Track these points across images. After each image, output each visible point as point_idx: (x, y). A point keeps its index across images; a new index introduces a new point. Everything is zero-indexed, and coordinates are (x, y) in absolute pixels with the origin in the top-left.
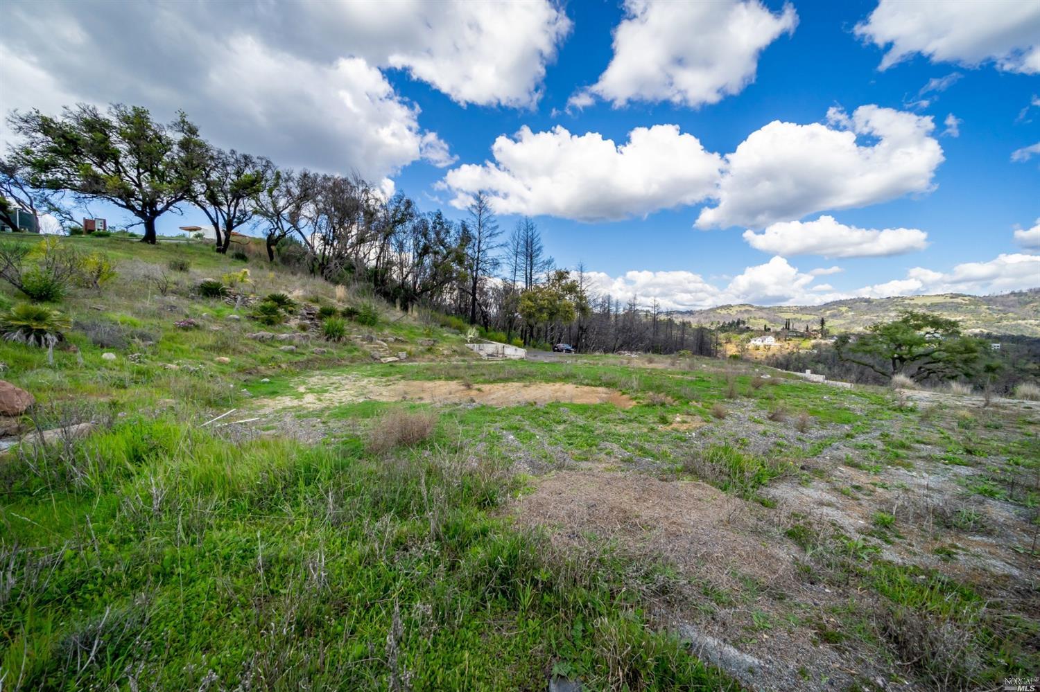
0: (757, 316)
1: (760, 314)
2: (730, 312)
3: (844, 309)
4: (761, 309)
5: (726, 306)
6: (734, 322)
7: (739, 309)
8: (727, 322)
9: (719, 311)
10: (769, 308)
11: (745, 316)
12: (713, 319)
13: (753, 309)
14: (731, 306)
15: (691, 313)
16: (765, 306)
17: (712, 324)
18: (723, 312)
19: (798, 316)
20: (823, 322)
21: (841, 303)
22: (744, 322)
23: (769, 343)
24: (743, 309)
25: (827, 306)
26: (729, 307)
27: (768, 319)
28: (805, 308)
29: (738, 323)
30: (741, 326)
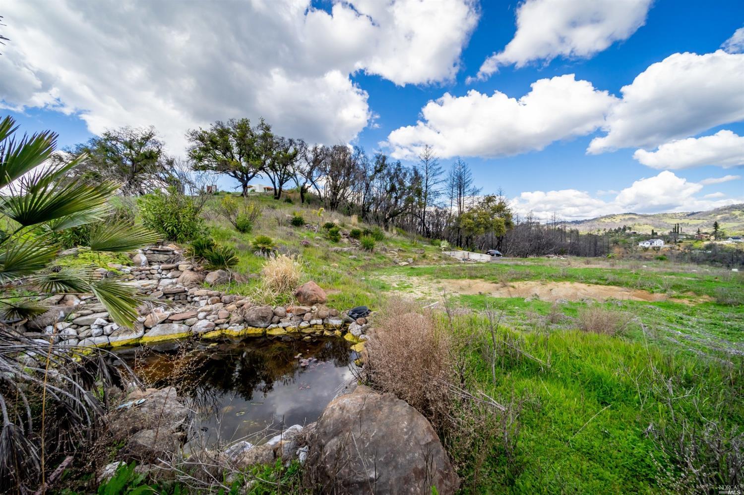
0: (641, 223)
1: (644, 220)
2: (614, 220)
3: (737, 213)
4: (645, 216)
5: (610, 216)
6: (620, 229)
7: (622, 218)
8: (613, 229)
9: (603, 220)
10: (653, 216)
11: (630, 224)
12: (598, 227)
13: (637, 217)
14: (614, 215)
15: (577, 222)
16: (649, 214)
17: (599, 230)
18: (607, 220)
19: (686, 221)
20: (716, 225)
21: (733, 208)
22: (630, 229)
23: (658, 245)
24: (627, 217)
25: (718, 211)
26: (612, 216)
27: (653, 225)
28: (693, 214)
29: (624, 229)
30: (628, 231)
